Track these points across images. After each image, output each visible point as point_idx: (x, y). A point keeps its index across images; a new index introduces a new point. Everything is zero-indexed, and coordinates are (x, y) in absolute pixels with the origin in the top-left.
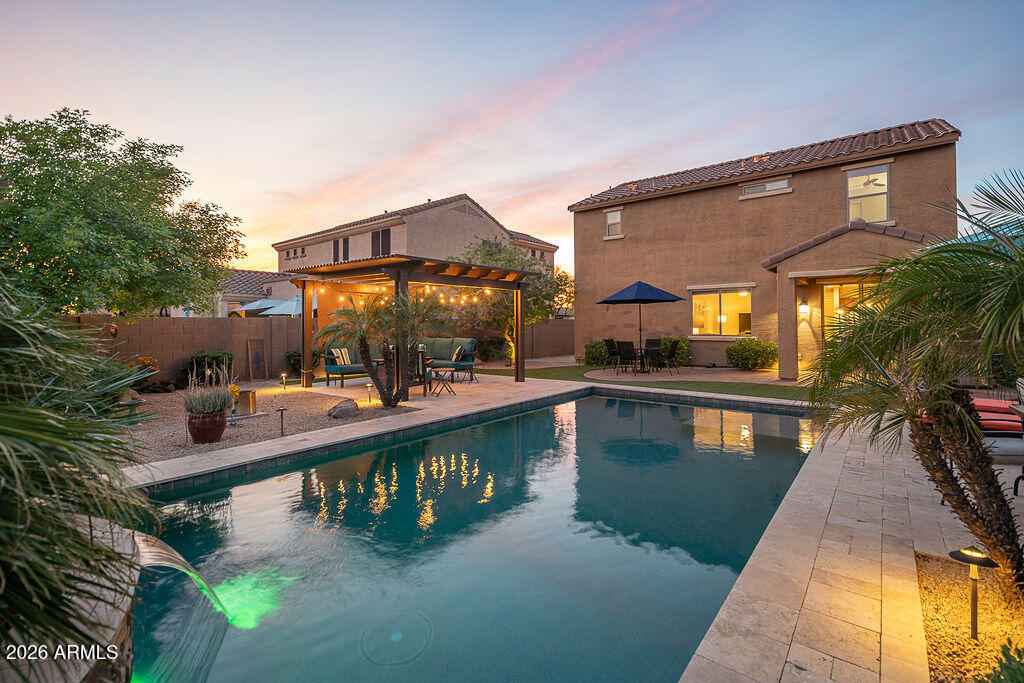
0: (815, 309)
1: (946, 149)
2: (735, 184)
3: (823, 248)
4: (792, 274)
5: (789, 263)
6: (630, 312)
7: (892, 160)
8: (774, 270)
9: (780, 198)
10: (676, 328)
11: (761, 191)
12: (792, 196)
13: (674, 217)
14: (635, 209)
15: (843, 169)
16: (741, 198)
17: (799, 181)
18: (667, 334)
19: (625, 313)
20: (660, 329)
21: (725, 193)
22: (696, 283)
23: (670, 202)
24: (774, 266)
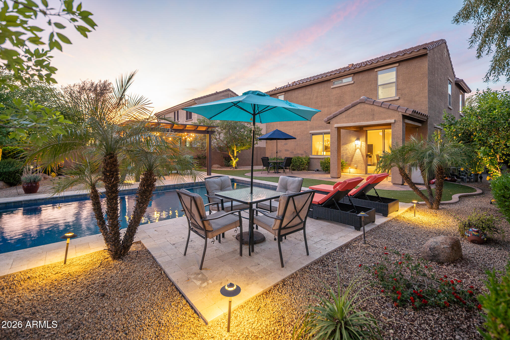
0: (363, 143)
1: (423, 58)
2: (330, 80)
3: (349, 112)
4: (336, 125)
5: (334, 120)
6: (287, 144)
7: (397, 65)
8: (329, 123)
9: (349, 86)
10: (305, 152)
11: (341, 83)
12: (353, 85)
13: (305, 97)
14: (289, 94)
15: (376, 70)
16: (332, 87)
17: (356, 77)
18: (302, 155)
19: (285, 144)
20: (299, 152)
21: (325, 85)
22: (313, 130)
23: (303, 90)
24: (329, 121)
